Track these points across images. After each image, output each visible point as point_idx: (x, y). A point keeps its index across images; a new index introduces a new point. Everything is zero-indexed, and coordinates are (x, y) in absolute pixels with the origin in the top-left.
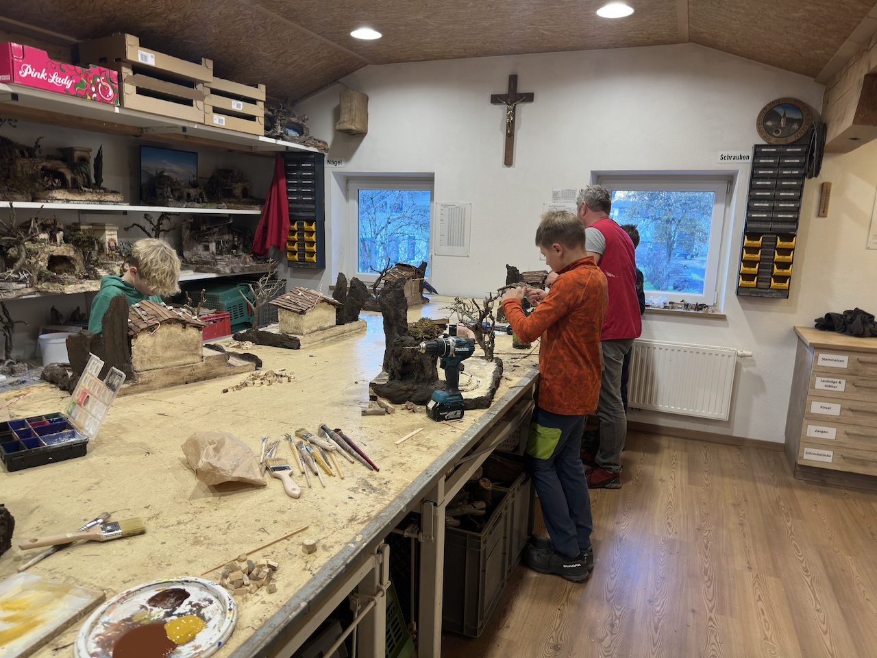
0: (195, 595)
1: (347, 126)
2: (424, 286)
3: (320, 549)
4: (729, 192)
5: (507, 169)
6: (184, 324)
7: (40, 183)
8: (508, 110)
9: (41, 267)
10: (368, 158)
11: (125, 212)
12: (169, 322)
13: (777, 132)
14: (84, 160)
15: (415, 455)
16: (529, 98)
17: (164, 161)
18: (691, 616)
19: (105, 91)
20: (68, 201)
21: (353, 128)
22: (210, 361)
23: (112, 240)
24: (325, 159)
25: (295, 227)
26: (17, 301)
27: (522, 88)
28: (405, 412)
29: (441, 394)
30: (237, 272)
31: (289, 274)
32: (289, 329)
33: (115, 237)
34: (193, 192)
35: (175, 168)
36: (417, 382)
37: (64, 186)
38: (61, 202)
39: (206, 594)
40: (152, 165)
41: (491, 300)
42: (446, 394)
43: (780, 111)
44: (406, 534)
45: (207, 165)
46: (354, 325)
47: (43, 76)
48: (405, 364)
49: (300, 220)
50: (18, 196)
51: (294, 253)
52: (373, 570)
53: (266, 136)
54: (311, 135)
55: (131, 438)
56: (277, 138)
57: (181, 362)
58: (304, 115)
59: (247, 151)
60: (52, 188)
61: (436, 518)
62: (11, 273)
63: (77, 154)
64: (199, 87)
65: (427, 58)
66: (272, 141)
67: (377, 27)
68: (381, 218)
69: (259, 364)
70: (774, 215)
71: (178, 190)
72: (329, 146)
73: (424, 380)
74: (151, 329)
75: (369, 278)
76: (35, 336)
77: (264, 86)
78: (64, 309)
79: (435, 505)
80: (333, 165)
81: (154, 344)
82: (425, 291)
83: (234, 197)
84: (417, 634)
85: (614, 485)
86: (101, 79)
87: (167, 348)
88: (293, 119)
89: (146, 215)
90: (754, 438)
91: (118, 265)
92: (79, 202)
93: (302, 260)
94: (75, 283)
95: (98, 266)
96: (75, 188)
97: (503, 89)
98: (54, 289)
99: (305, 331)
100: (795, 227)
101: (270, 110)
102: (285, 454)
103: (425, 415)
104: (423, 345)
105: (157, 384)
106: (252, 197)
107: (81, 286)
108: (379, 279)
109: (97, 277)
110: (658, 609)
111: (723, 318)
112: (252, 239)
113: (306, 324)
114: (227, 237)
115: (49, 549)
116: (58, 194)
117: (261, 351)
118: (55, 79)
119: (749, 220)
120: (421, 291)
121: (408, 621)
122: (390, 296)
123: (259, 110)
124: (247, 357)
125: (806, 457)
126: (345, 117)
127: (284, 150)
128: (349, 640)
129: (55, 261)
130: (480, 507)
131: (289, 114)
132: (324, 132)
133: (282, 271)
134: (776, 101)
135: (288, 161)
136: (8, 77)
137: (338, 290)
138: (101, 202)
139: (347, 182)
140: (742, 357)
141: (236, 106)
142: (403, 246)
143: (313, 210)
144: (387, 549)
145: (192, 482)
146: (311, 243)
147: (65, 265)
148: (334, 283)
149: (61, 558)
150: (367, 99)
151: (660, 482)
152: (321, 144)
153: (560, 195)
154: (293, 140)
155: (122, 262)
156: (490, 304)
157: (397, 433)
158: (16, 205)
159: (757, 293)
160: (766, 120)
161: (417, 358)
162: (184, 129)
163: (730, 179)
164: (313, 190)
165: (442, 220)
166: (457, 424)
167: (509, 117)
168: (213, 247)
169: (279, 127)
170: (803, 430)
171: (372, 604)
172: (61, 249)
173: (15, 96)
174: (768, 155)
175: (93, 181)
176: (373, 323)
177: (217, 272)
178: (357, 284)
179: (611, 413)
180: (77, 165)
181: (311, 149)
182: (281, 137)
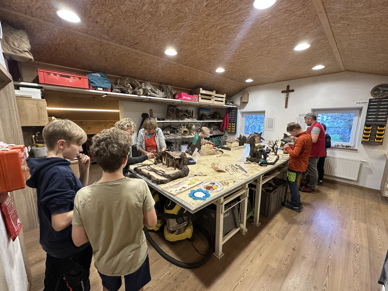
0: (216, 184)
1: (244, 101)
2: (261, 138)
3: (236, 182)
4: (360, 113)
5: (285, 109)
6: (210, 144)
7: (183, 117)
8: (286, 94)
9: (182, 133)
10: (248, 108)
11: (196, 122)
12: (208, 143)
13: (379, 94)
15: (255, 171)
16: (293, 91)
17: (204, 111)
18: (331, 226)
19: (196, 99)
20: (187, 120)
22: (214, 151)
24: (238, 109)
25: (230, 124)
26: (178, 139)
27: (290, 89)
28: (254, 164)
29: (262, 160)
30: (217, 134)
31: (228, 135)
32: (229, 146)
33: (194, 127)
34: (209, 117)
35: (206, 112)
36: (257, 158)
37: (187, 118)
38: (186, 120)
39: (218, 184)
40: (202, 112)
41: (277, 141)
42: (263, 160)
43: (380, 88)
45: (212, 112)
46: (243, 146)
47: (186, 98)
48: (254, 154)
49: (231, 123)
50: (179, 120)
51: (229, 130)
52: (245, 193)
54: (235, 104)
55: (202, 163)
57: (209, 151)
58: (234, 99)
59: (221, 108)
61: (259, 186)
62: (178, 134)
63: (189, 111)
64: (213, 96)
65: (265, 84)
66: (226, 106)
67: (252, 79)
68: (251, 121)
69: (223, 153)
70: (377, 120)
71: (206, 117)
72: (239, 106)
73: (258, 158)
74: (204, 144)
75: (247, 136)
76: (180, 146)
77: (226, 94)
78: (185, 141)
79: (259, 184)
80: (240, 110)
81: (205, 147)
82: (261, 139)
83: (217, 118)
84: (254, 211)
85: (313, 192)
86: (195, 97)
87: (207, 148)
88: (231, 101)
89: (200, 122)
90: (367, 187)
92: (189, 120)
93: (231, 131)
94: (188, 136)
95: (191, 132)
96: (188, 118)
97: (285, 89)
98: (184, 137)
99: (232, 147)
100: (385, 123)
101: (226, 99)
102: (229, 167)
103: (258, 165)
104: (258, 150)
105: (205, 155)
106: (221, 118)
108: (250, 136)
109: (191, 135)
110: (321, 222)
111: (356, 150)
112: (220, 127)
113: (232, 145)
114: (215, 127)
115: (194, 175)
116: (186, 119)
117: (223, 150)
118: (188, 98)
119: (366, 121)
120: (260, 139)
121: (252, 208)
122: (252, 139)
123: (224, 100)
124: (220, 151)
125: (386, 194)
126: (243, 99)
127: (229, 107)
128: (240, 204)
129: (185, 132)
130: (271, 188)
131: (230, 99)
132: (238, 102)
133: (226, 134)
134: (379, 85)
135: (230, 109)
136: (181, 99)
137: (240, 139)
138: (193, 120)
139: (243, 113)
140: (363, 162)
141: (219, 99)
142: (257, 128)
143: (234, 120)
144: (248, 189)
145: (213, 170)
146: (233, 128)
148: (239, 137)
149: (195, 177)
150: (248, 95)
151: (328, 194)
152: (237, 105)
153: (301, 115)
154: (231, 105)
156: (276, 142)
157: (252, 167)
158: (180, 121)
159: (369, 143)
160: (375, 91)
161: (257, 153)
162: (209, 105)
163: (361, 109)
164: (235, 116)
165: (267, 122)
166: (265, 167)
167: (286, 96)
168: (212, 129)
169: (228, 103)
170: (385, 186)
171: (245, 199)
172: (186, 129)
173: (182, 102)
174: (375, 102)
175: (191, 116)
176: (247, 147)
177: (213, 134)
178: (244, 137)
179: (313, 174)
180: (189, 113)
181: (235, 107)
182: (228, 105)
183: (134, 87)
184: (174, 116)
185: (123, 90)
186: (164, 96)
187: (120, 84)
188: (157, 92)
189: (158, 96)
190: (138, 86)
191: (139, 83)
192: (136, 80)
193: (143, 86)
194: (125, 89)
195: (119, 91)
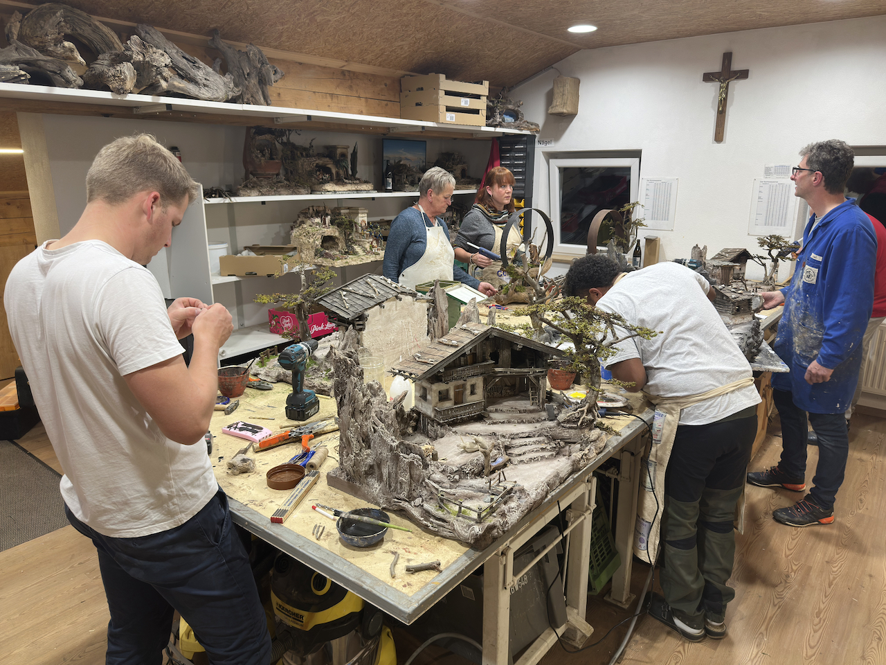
1: (559, 110)
5: (717, 145)
7: (315, 178)
8: (721, 88)
9: (317, 245)
10: (576, 137)
11: (373, 199)
14: (344, 155)
16: (744, 74)
17: (401, 151)
18: (867, 579)
20: (335, 192)
21: (565, 111)
23: (363, 221)
24: (536, 140)
27: (736, 66)
33: (365, 218)
35: (409, 156)
37: (331, 180)
38: (333, 193)
40: (391, 155)
44: (607, 474)
50: (302, 190)
52: (584, 494)
53: (487, 125)
54: (525, 119)
56: (495, 126)
58: (520, 101)
59: (470, 137)
60: (325, 182)
63: (339, 151)
65: (639, 41)
66: (492, 129)
67: (593, 22)
71: (411, 175)
72: (540, 128)
77: (488, 82)
79: (632, 453)
80: (544, 146)
88: (510, 106)
91: (368, 242)
92: (343, 192)
94: (342, 259)
95: (354, 243)
96: (339, 181)
97: (716, 67)
98: (327, 263)
101: (491, 101)
106: (469, 177)
107: (345, 261)
109: (355, 253)
110: (835, 569)
116: (329, 187)
123: (482, 104)
126: (557, 101)
127: (501, 135)
128: (564, 541)
129: (328, 240)
131: (507, 101)
132: (536, 114)
135: (502, 144)
138: (358, 191)
141: (464, 103)
143: (523, 188)
144: (595, 480)
147: (331, 243)
150: (577, 82)
152: (533, 127)
153: (773, 171)
154: (509, 126)
155: (371, 240)
162: (423, 128)
164: (524, 170)
165: (647, 195)
167: (721, 94)
169: (498, 116)
171: (583, 517)
172: (331, 231)
175: (350, 173)
180: (339, 160)
181: (525, 132)
182: (500, 125)
183: (90, 53)
184: (278, 175)
185: (40, 67)
186: (231, 95)
187: (21, 38)
188: (200, 75)
189: (204, 92)
190: (110, 46)
191: (113, 33)
192: (96, 20)
193: (135, 48)
194: (50, 67)
195: (23, 73)
